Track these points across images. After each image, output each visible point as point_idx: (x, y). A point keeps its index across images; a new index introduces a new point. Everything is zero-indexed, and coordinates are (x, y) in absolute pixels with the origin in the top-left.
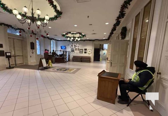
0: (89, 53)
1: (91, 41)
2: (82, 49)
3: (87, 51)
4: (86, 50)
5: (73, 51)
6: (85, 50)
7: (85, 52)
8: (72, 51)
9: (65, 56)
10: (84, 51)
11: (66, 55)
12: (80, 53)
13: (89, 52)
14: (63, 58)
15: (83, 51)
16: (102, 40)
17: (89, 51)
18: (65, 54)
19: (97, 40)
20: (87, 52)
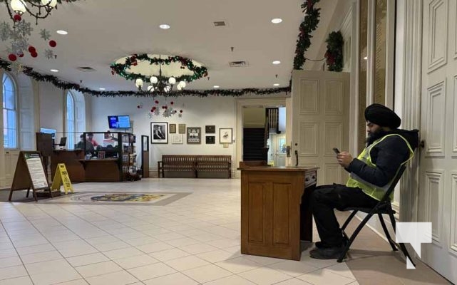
0: (223, 140)
1: (230, 97)
2: (196, 129)
3: (216, 135)
4: (210, 129)
5: (159, 135)
6: (207, 132)
7: (210, 140)
8: (156, 137)
9: (126, 152)
10: (204, 135)
11: (133, 151)
12: (188, 143)
13: (226, 136)
14: (119, 163)
15: (200, 134)
16: (270, 91)
17: (222, 135)
18: (127, 144)
19: (253, 90)
20: (217, 140)
